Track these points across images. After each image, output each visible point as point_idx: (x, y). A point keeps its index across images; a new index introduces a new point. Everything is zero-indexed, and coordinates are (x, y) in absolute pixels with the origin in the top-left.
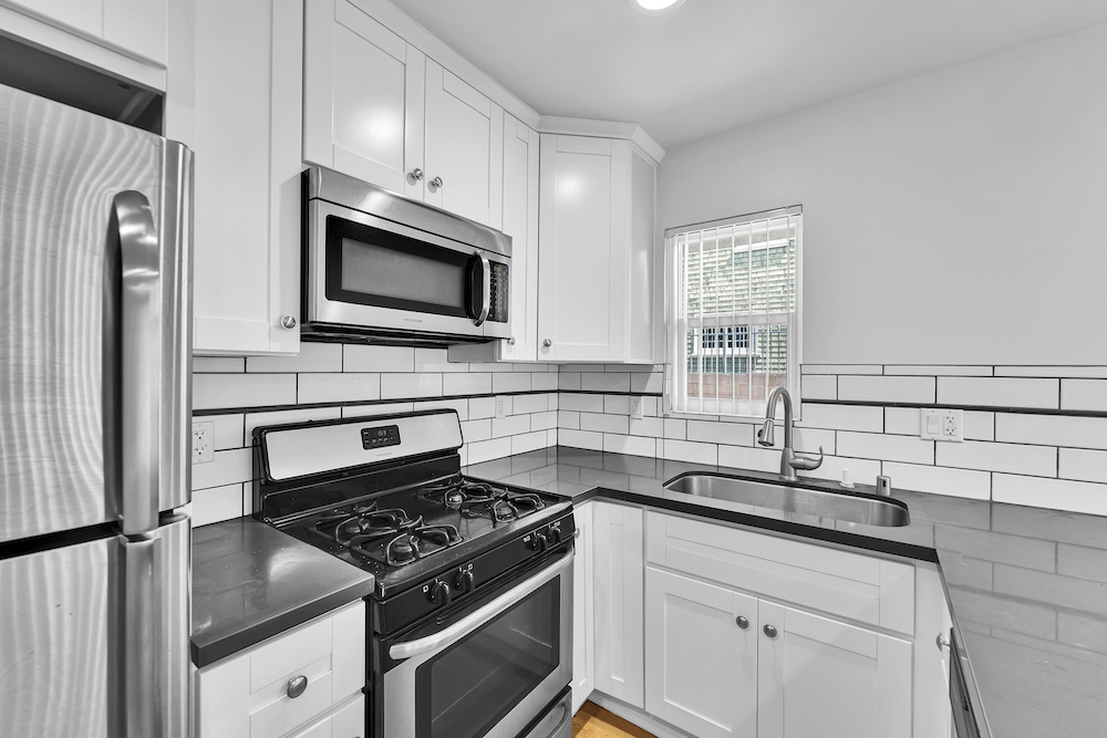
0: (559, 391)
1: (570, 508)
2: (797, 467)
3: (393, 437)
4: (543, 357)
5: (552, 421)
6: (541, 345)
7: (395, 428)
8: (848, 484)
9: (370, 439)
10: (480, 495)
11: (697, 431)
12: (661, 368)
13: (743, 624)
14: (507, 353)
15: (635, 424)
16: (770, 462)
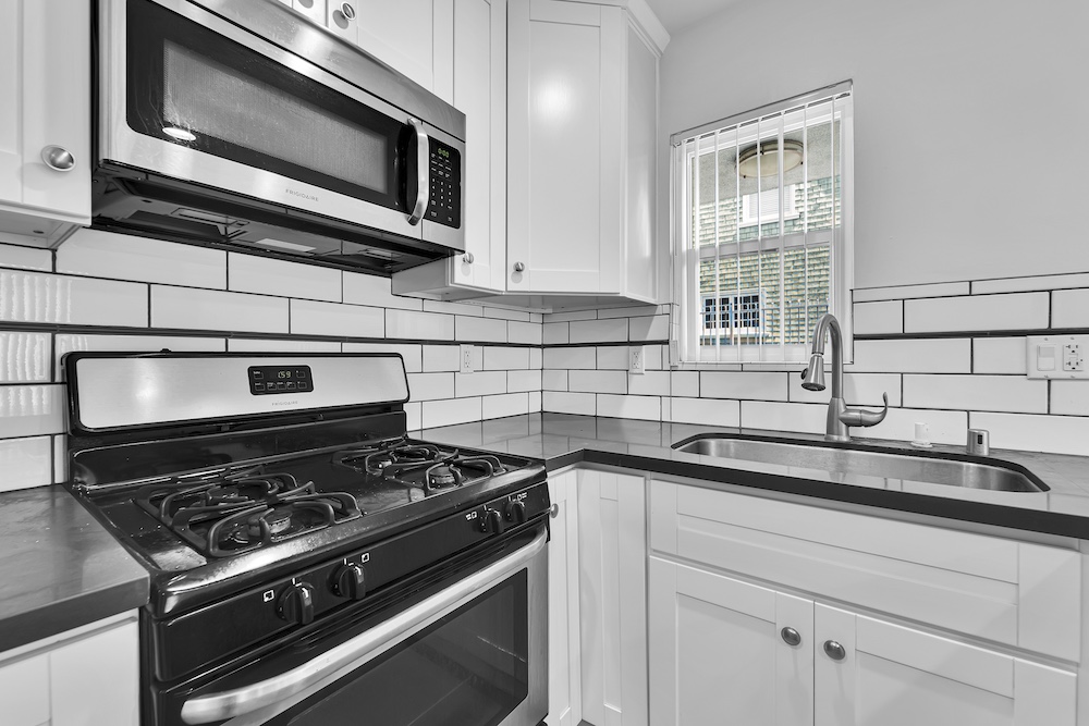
0: (543, 346)
1: (543, 475)
2: (850, 423)
3: (301, 380)
4: (514, 287)
5: (534, 381)
6: (511, 270)
7: (306, 370)
8: (924, 442)
9: (262, 381)
10: (418, 457)
11: (711, 384)
12: (666, 309)
13: (791, 638)
14: (463, 274)
15: (634, 380)
16: (813, 421)
